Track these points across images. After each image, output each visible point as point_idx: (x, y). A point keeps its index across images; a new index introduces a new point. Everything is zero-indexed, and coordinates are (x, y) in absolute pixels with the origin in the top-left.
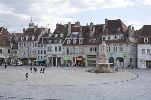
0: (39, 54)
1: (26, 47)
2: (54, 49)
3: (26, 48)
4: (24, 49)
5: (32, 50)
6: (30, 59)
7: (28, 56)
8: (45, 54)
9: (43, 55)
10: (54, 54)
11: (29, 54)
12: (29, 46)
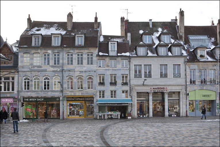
0: (102, 84)
1: (52, 67)
2: (156, 71)
3: (52, 69)
4: (46, 71)
5: (77, 74)
6: (69, 99)
7: (62, 91)
8: (125, 84)
9: (119, 88)
10: (158, 84)
11: (65, 86)
12: (66, 61)
